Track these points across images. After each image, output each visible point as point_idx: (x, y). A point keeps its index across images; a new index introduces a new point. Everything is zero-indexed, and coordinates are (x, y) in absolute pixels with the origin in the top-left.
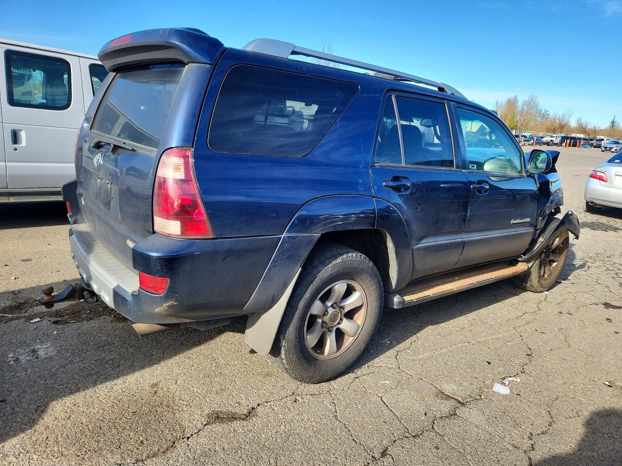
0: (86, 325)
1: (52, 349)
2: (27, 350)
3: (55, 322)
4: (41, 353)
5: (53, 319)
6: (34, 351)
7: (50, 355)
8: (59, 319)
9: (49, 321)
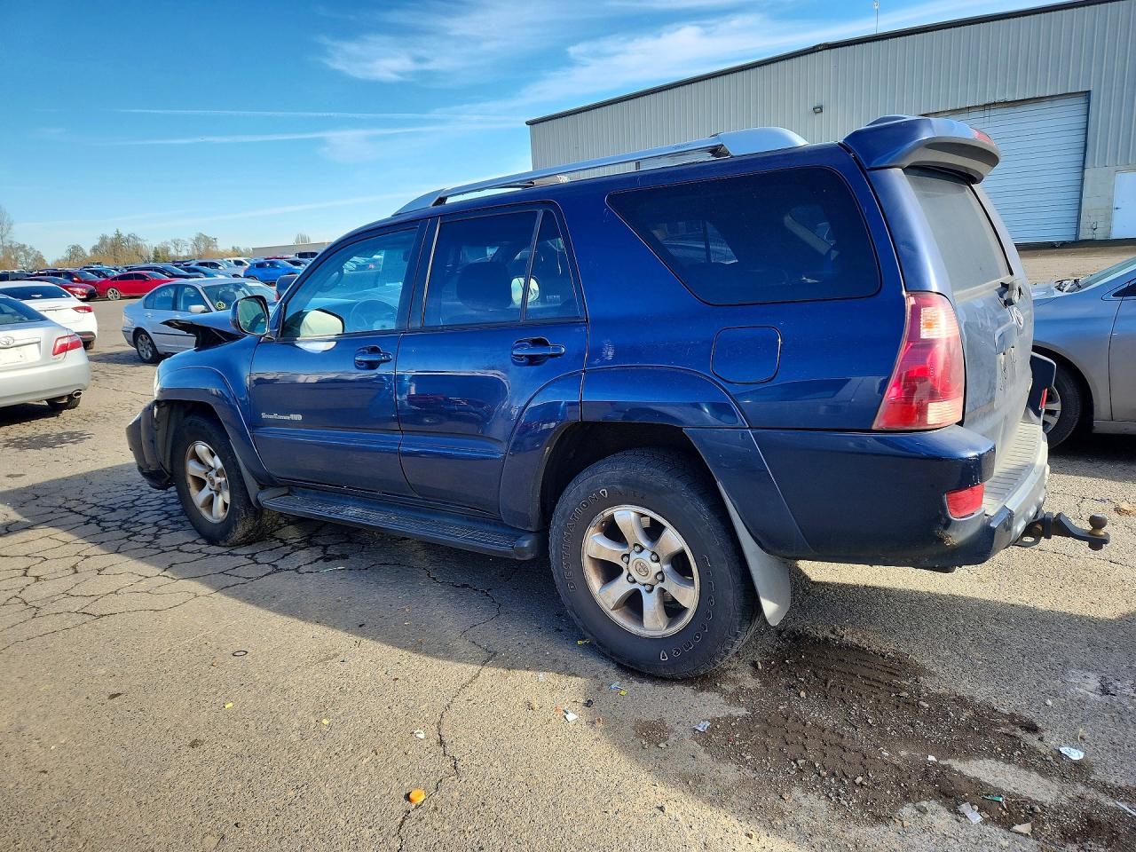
0: (982, 692)
1: (1073, 680)
2: (1115, 699)
3: (1032, 728)
4: (1093, 682)
5: (1031, 740)
6: (1105, 691)
7: (1080, 674)
8: (1019, 733)
9: (1041, 739)
